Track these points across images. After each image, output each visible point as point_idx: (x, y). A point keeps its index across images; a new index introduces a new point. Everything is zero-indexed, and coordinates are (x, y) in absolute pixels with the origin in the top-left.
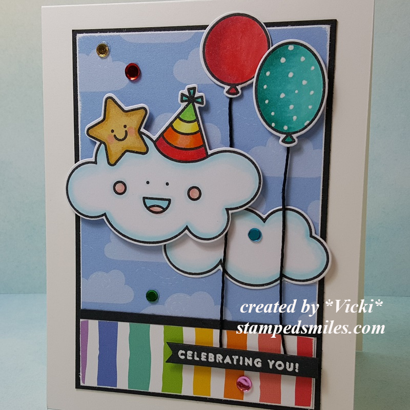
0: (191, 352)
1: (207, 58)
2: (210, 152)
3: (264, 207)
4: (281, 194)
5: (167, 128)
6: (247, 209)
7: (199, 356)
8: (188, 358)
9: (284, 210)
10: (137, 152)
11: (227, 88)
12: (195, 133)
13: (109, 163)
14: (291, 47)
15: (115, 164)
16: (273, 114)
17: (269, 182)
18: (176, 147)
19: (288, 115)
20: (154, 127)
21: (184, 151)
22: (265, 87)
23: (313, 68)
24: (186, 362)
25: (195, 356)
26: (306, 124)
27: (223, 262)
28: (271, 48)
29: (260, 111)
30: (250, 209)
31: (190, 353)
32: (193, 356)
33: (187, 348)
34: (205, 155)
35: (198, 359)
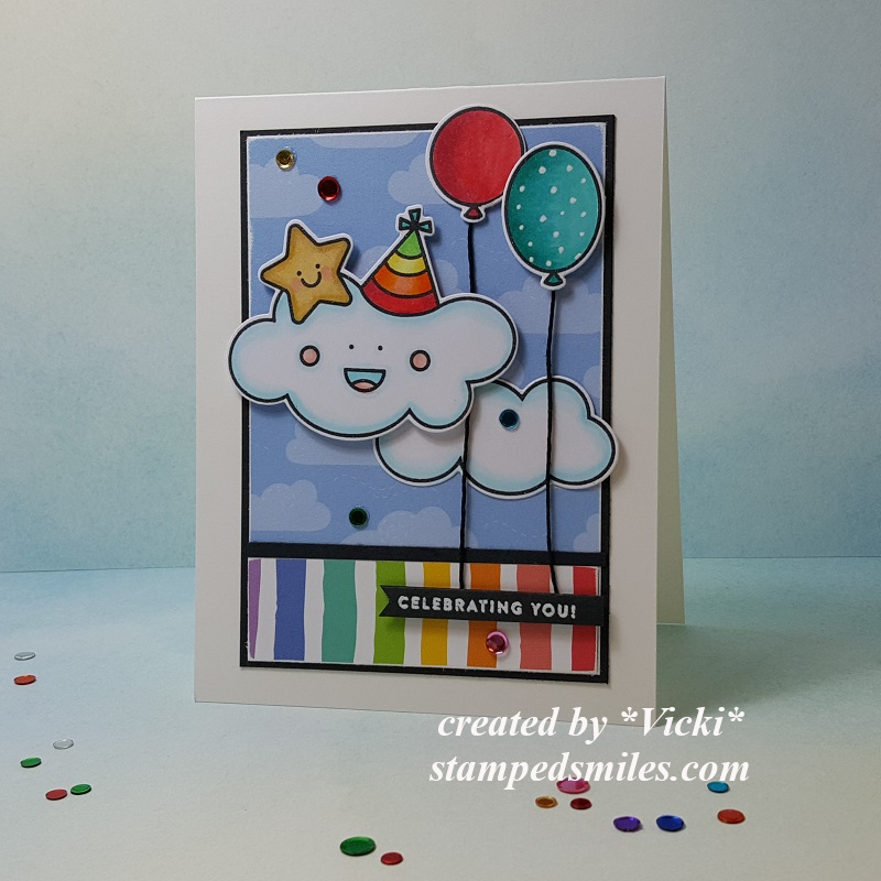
0: (418, 598)
1: (436, 168)
2: (442, 300)
3: (521, 378)
4: (545, 358)
5: (380, 267)
6: (495, 382)
7: (430, 603)
8: (413, 607)
9: (551, 381)
10: (335, 303)
11: (465, 209)
12: (421, 273)
13: (293, 320)
14: (553, 153)
15: (302, 321)
16: (530, 244)
17: (528, 342)
18: (392, 294)
19: (552, 246)
20: (360, 267)
21: (404, 300)
22: (519, 207)
23: (584, 180)
24: (411, 613)
25: (424, 604)
26: (576, 258)
27: (464, 462)
28: (526, 154)
29: (511, 240)
30: (501, 381)
31: (415, 599)
32: (420, 604)
33: (411, 592)
34: (435, 305)
35: (428, 608)
